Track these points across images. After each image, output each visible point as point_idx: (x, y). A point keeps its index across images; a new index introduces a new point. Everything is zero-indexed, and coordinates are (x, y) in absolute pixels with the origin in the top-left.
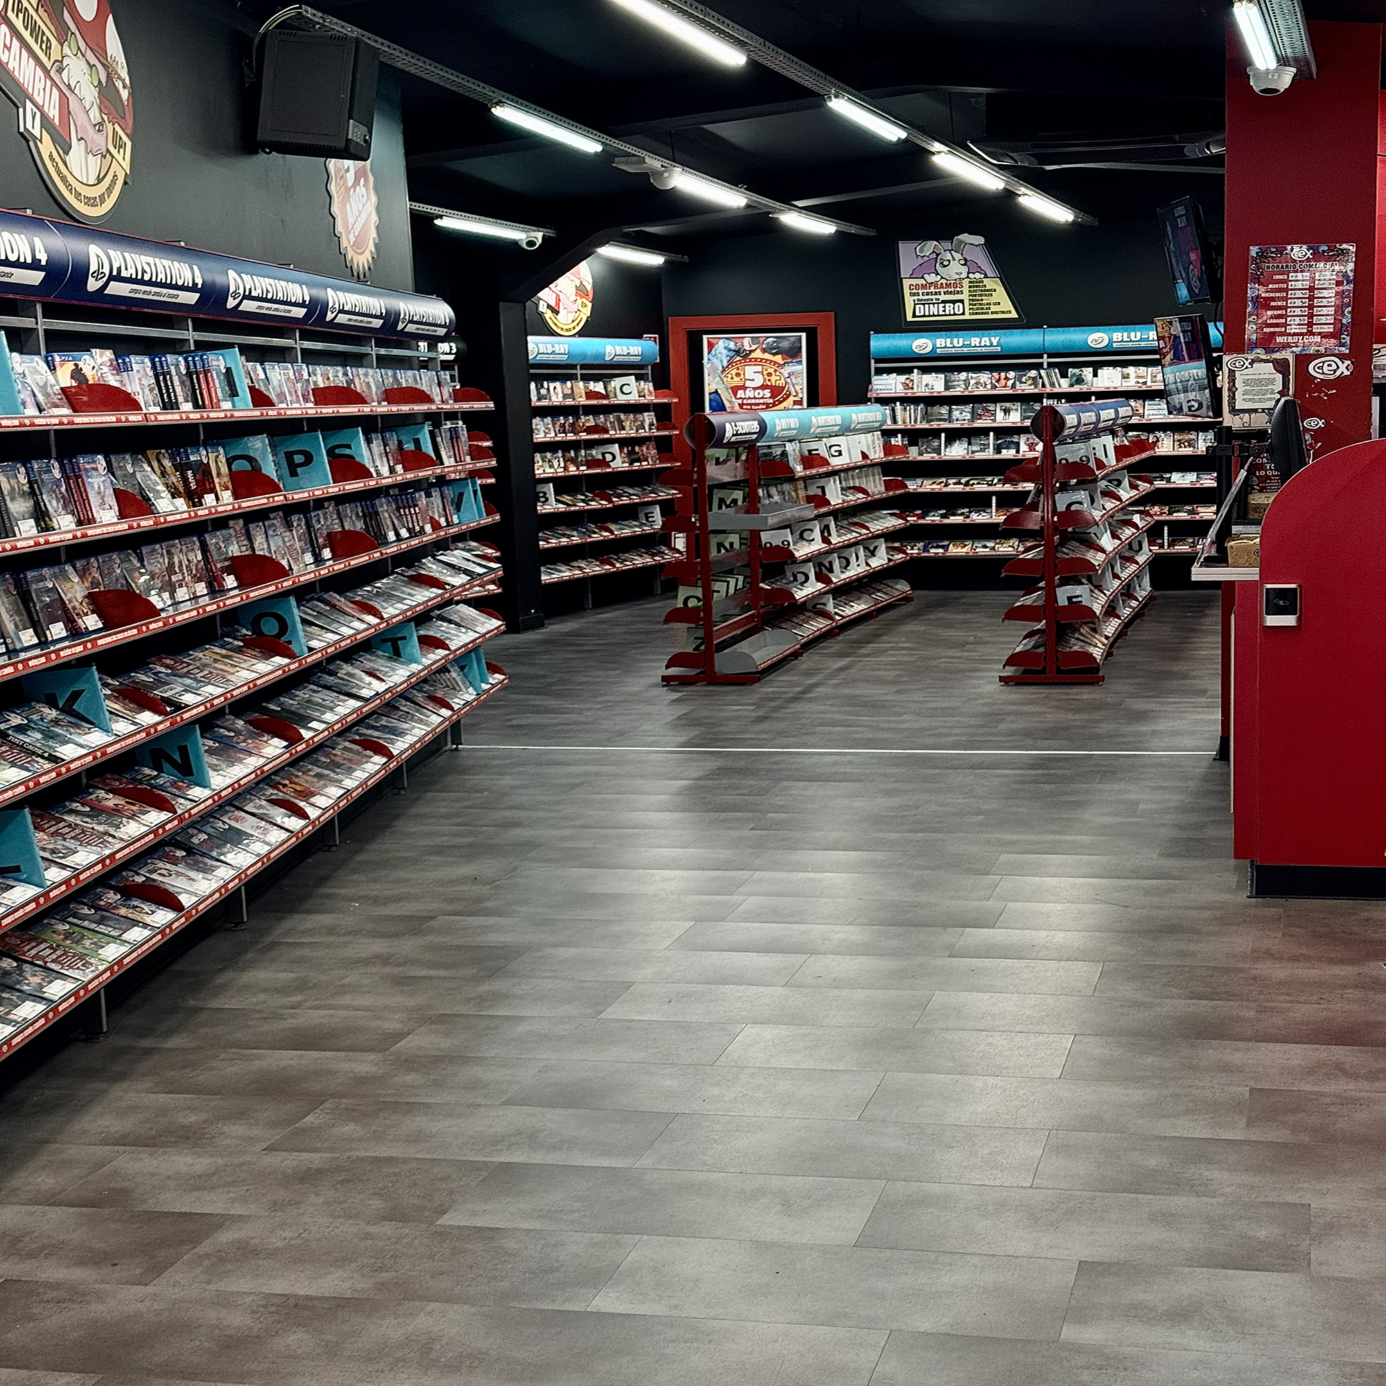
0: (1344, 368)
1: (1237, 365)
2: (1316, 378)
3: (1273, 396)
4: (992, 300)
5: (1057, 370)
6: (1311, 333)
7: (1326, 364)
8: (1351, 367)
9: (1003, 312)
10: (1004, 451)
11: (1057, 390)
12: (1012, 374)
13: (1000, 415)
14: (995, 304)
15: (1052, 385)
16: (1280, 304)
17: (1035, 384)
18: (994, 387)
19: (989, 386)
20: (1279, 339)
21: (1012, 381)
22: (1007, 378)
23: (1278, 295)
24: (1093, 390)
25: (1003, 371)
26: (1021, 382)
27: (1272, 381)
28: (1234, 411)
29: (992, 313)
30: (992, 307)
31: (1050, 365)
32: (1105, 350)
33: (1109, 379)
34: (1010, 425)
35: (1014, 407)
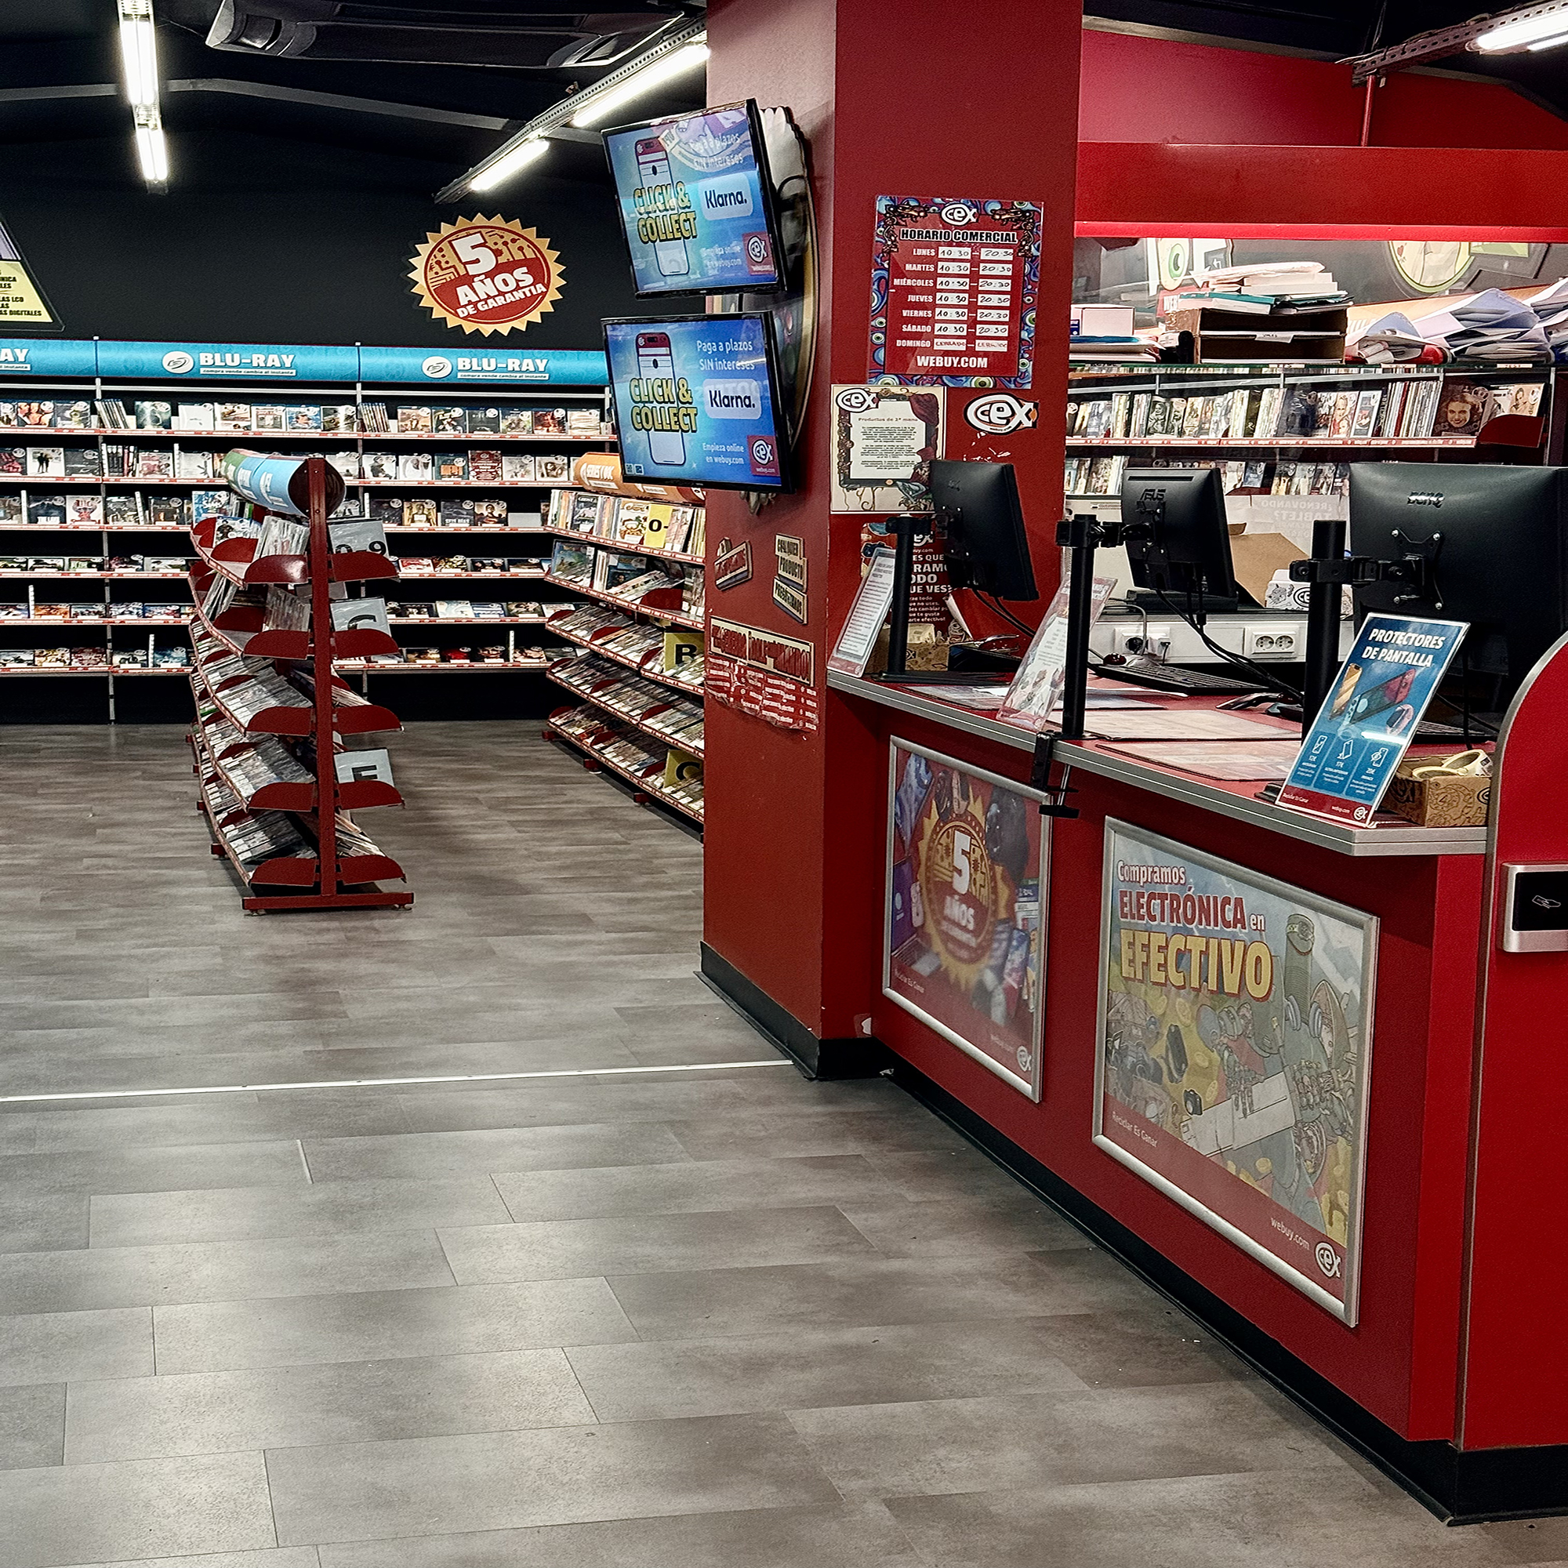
0: (1023, 415)
1: (854, 401)
2: (981, 430)
3: (910, 458)
4: (12, 293)
5: (120, 403)
6: (971, 352)
7: (995, 407)
8: (1034, 415)
9: (29, 313)
10: (42, 520)
11: (122, 432)
12: (48, 406)
13: (33, 466)
14: (16, 300)
15: (114, 424)
16: (923, 298)
17: (85, 422)
18: (23, 424)
19: (15, 423)
20: (922, 361)
21: (49, 416)
22: (40, 412)
23: (920, 283)
24: (176, 434)
25: (34, 400)
26: (64, 418)
27: (908, 433)
28: (849, 483)
29: (11, 313)
30: (11, 303)
31: (106, 395)
32: (188, 377)
33: (194, 420)
34: (53, 481)
35: (54, 455)
